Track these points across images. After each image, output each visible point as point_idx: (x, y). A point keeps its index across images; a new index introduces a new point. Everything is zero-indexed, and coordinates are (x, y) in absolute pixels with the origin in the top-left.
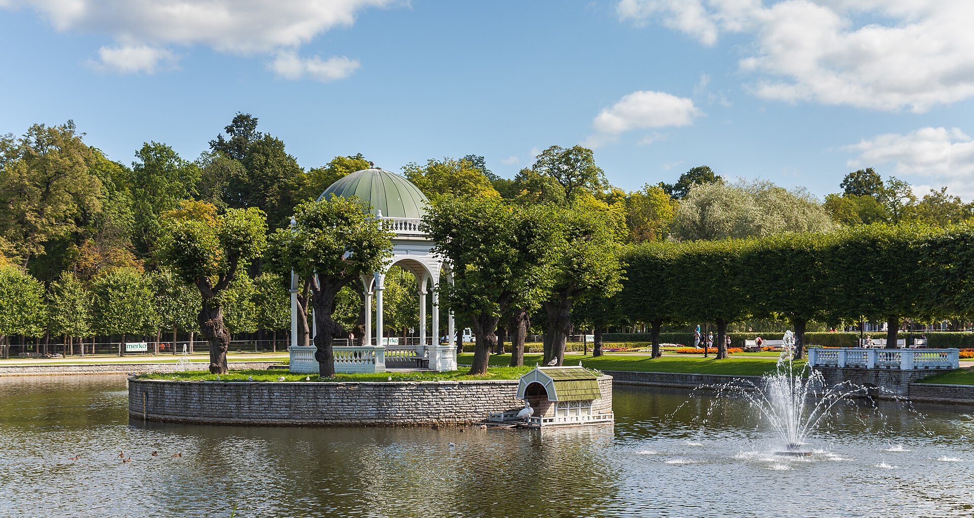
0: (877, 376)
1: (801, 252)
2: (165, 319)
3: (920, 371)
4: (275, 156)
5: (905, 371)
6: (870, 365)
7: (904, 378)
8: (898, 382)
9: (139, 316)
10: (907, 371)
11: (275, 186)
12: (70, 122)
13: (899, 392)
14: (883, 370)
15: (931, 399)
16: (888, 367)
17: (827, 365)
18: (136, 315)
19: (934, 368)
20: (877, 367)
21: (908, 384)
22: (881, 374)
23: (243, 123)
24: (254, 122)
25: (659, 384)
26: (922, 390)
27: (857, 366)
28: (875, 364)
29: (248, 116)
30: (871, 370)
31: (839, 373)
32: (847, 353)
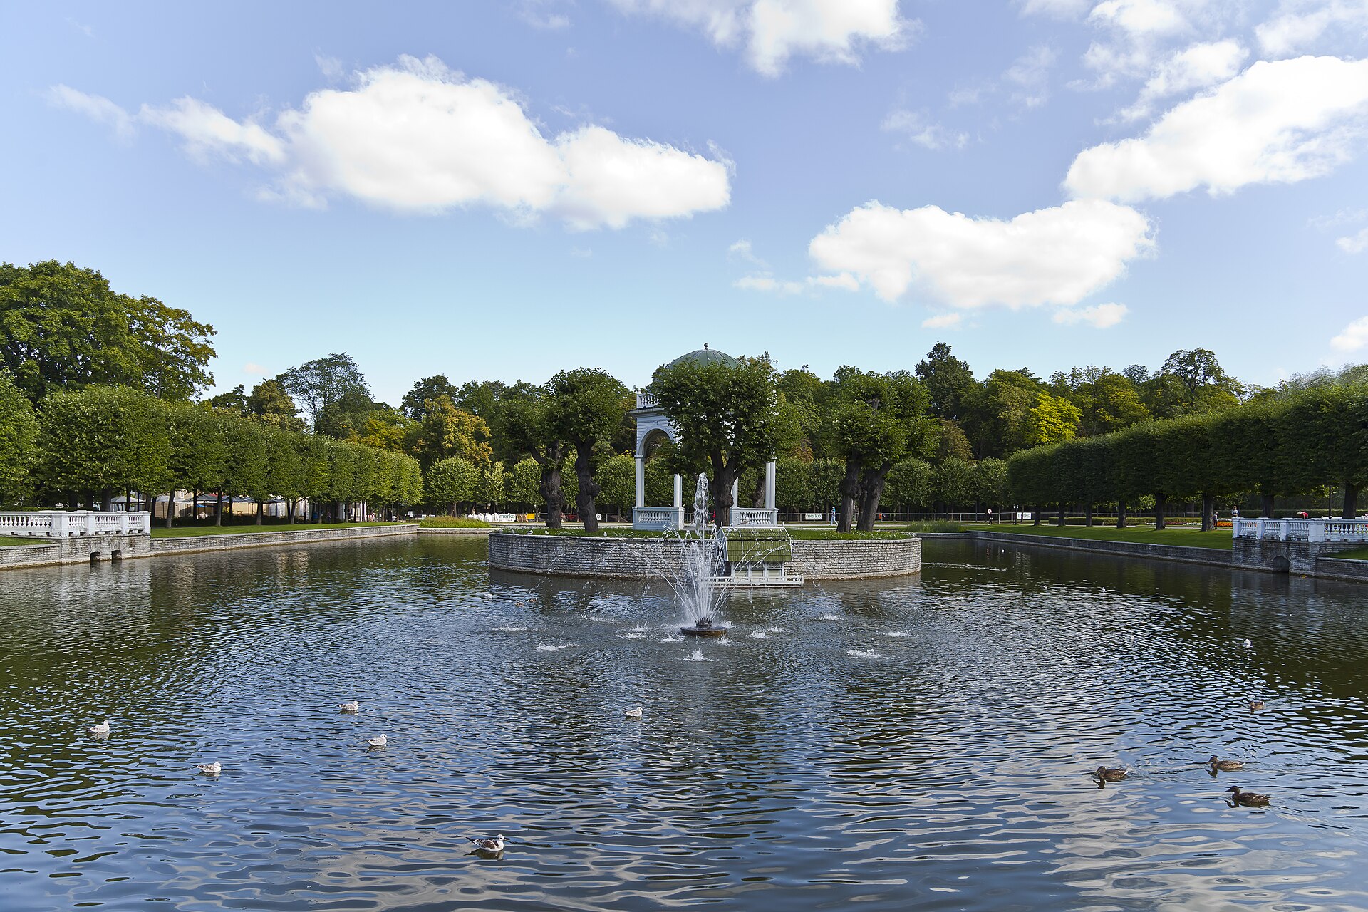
0: (1288, 549)
1: (1258, 421)
2: (817, 495)
3: (1334, 544)
4: (954, 373)
5: (1312, 544)
6: (1283, 537)
7: (1313, 552)
8: (1306, 556)
9: (797, 493)
10: (1315, 544)
11: (951, 395)
12: (766, 353)
13: (1307, 567)
14: (1295, 543)
15: (1336, 576)
16: (1299, 539)
17: (1248, 537)
18: (794, 492)
19: (1356, 541)
20: (1288, 538)
21: (1316, 558)
22: (1292, 546)
23: (941, 349)
24: (949, 349)
25: (1127, 553)
26: (1329, 565)
27: (1273, 538)
28: (1287, 536)
29: (944, 344)
30: (1283, 542)
31: (1257, 545)
32: (1265, 524)
